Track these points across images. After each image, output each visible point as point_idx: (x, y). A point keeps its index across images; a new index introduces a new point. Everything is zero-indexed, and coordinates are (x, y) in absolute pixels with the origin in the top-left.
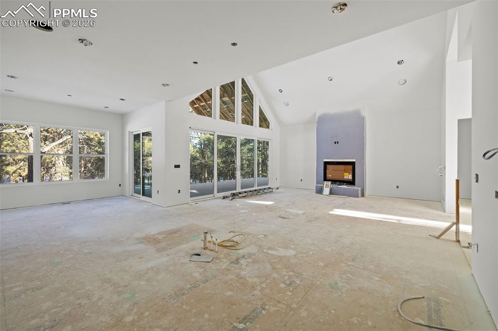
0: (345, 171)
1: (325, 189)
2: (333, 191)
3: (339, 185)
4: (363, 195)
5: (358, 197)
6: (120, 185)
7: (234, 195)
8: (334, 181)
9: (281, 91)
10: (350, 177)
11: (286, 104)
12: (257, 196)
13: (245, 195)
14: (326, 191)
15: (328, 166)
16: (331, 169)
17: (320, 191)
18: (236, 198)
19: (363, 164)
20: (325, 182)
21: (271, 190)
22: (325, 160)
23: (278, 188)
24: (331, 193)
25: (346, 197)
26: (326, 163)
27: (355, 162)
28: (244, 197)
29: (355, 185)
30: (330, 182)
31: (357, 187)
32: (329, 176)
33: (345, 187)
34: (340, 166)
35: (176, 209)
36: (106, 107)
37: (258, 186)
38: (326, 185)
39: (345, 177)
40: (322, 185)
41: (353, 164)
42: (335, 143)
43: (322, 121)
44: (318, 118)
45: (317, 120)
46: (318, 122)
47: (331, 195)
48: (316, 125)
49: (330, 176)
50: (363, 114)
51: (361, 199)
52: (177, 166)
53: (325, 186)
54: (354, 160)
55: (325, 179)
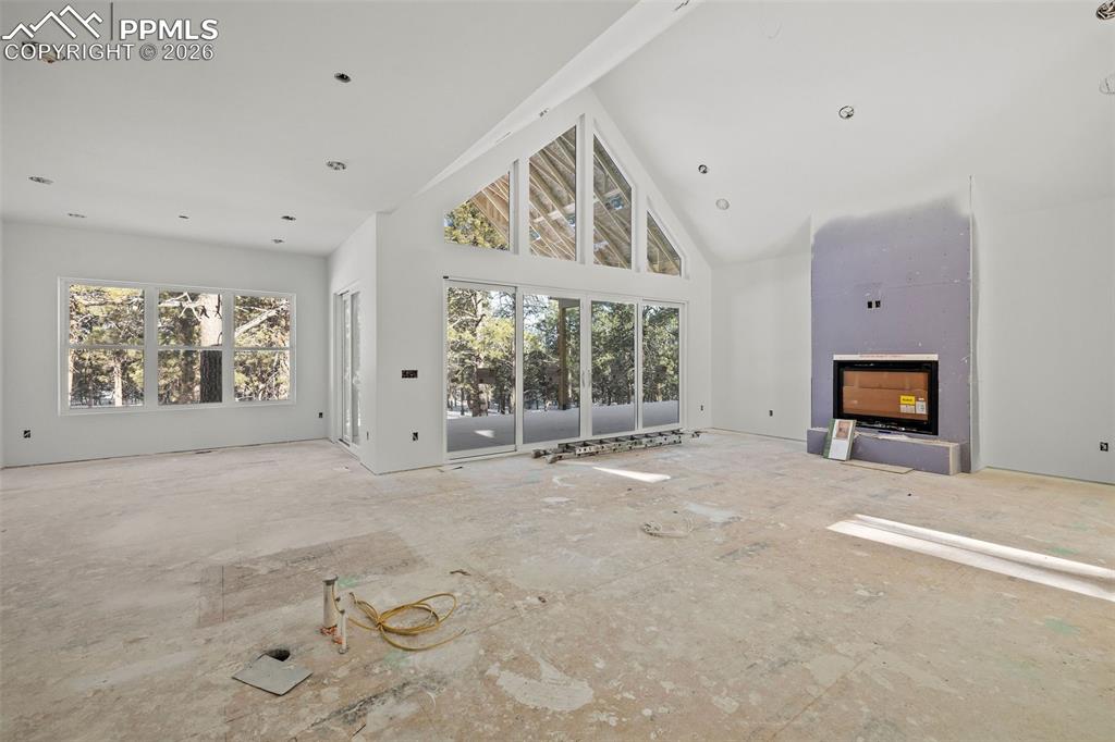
0: (903, 390)
1: (835, 443)
2: (860, 450)
3: (882, 431)
4: (966, 466)
5: (948, 474)
6: (321, 414)
7: (567, 448)
8: (864, 420)
9: (703, 169)
10: (921, 409)
11: (722, 204)
12: (629, 454)
13: (593, 449)
14: (840, 448)
15: (848, 375)
16: (857, 383)
17: (819, 447)
18: (565, 459)
19: (966, 369)
20: (837, 421)
21: (675, 438)
22: (837, 357)
23: (697, 433)
24: (855, 453)
25: (906, 469)
26: (841, 367)
27: (936, 362)
28: (592, 454)
29: (936, 433)
30: (852, 423)
31: (944, 439)
32: (850, 403)
33: (903, 438)
34: (885, 375)
35: (398, 480)
36: (276, 241)
37: (645, 426)
38: (840, 430)
39: (904, 409)
40: (826, 430)
41: (930, 369)
42: (870, 305)
43: (830, 245)
44: (817, 237)
45: (812, 240)
46: (816, 249)
47: (855, 462)
48: (809, 257)
49: (856, 402)
50: (965, 210)
51: (957, 480)
52: (410, 374)
53: (834, 436)
54: (934, 357)
55: (839, 413)
